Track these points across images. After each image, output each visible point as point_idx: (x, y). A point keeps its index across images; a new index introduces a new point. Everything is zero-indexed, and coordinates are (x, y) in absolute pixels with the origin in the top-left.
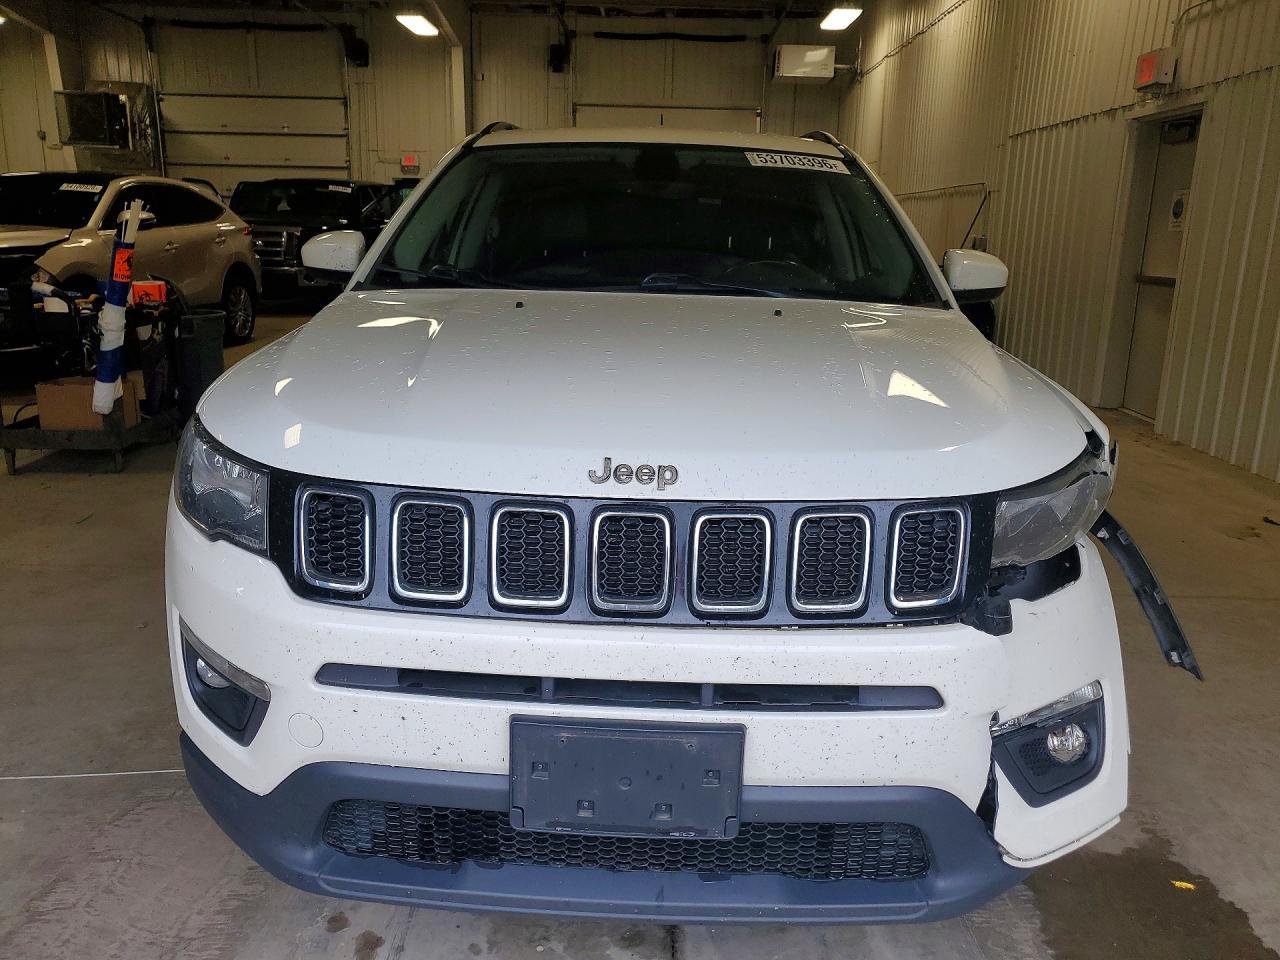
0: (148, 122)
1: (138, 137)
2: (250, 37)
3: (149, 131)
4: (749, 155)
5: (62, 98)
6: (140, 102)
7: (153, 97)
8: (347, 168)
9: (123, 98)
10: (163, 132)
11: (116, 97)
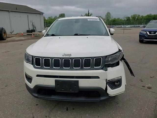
4: (88, 19)
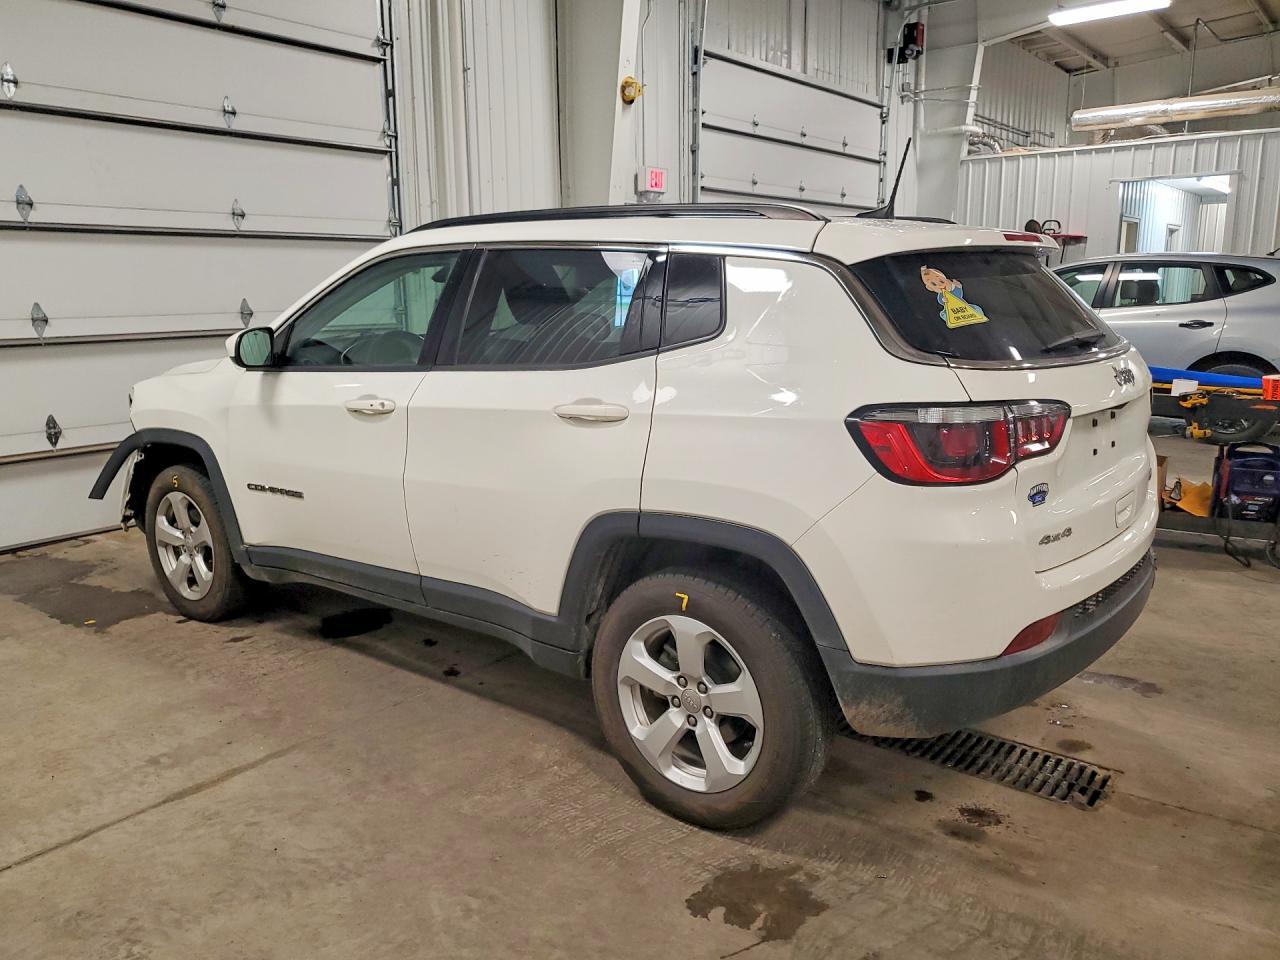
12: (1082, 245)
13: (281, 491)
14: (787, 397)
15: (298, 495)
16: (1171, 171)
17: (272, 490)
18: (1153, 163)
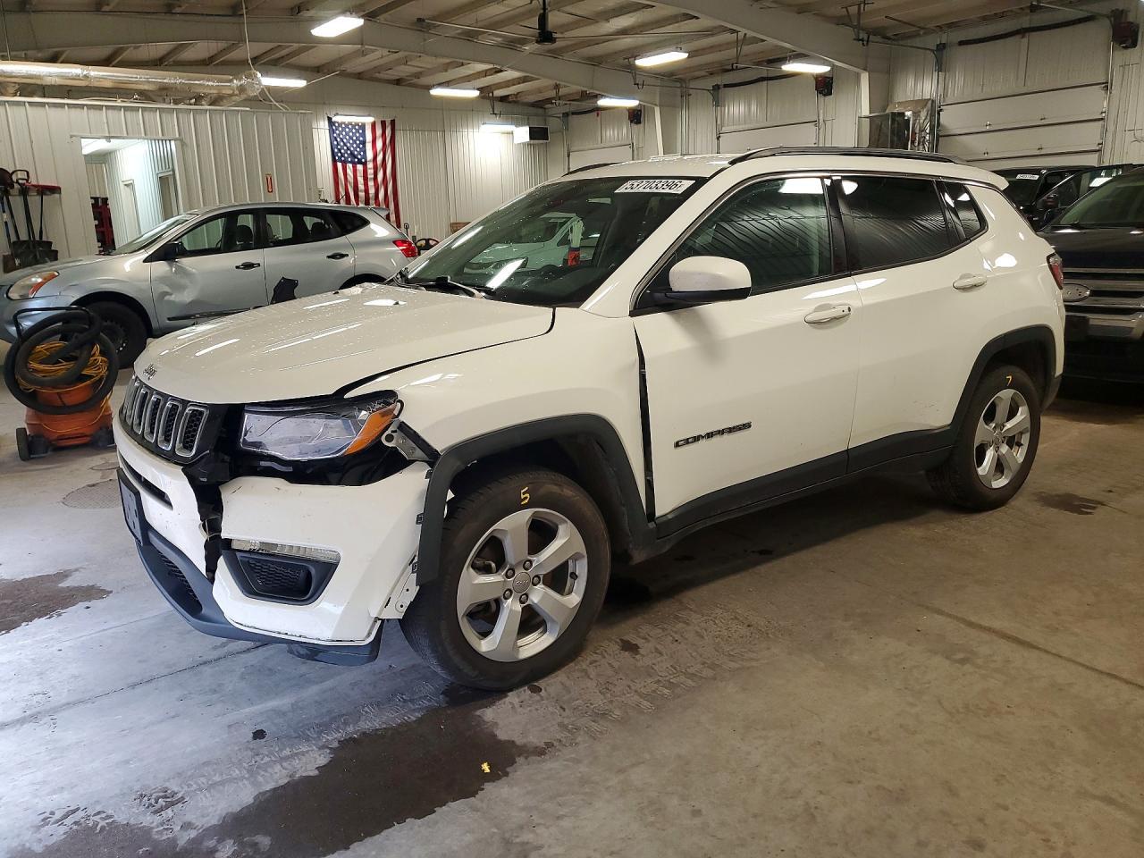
0: (928, 131)
1: (916, 144)
2: (1025, 40)
3: (927, 138)
5: (866, 123)
6: (923, 114)
7: (935, 110)
8: (1098, 151)
9: (908, 114)
10: (938, 136)
11: (903, 114)
12: (57, 196)
13: (721, 432)
14: (1021, 235)
15: (747, 426)
16: (125, 132)
17: (710, 435)
18: (107, 123)
